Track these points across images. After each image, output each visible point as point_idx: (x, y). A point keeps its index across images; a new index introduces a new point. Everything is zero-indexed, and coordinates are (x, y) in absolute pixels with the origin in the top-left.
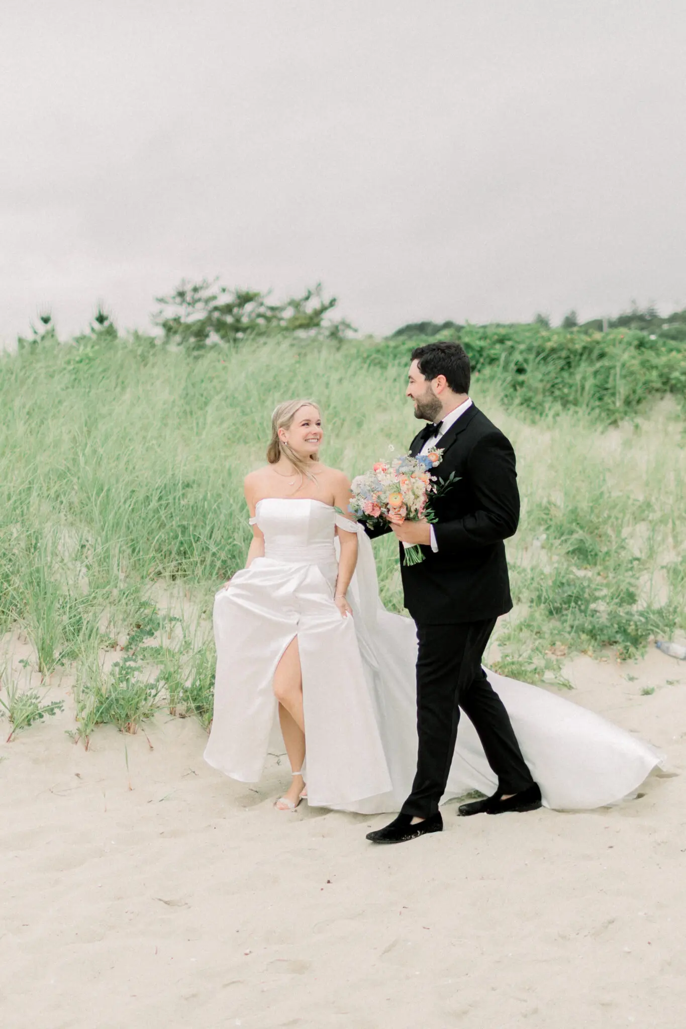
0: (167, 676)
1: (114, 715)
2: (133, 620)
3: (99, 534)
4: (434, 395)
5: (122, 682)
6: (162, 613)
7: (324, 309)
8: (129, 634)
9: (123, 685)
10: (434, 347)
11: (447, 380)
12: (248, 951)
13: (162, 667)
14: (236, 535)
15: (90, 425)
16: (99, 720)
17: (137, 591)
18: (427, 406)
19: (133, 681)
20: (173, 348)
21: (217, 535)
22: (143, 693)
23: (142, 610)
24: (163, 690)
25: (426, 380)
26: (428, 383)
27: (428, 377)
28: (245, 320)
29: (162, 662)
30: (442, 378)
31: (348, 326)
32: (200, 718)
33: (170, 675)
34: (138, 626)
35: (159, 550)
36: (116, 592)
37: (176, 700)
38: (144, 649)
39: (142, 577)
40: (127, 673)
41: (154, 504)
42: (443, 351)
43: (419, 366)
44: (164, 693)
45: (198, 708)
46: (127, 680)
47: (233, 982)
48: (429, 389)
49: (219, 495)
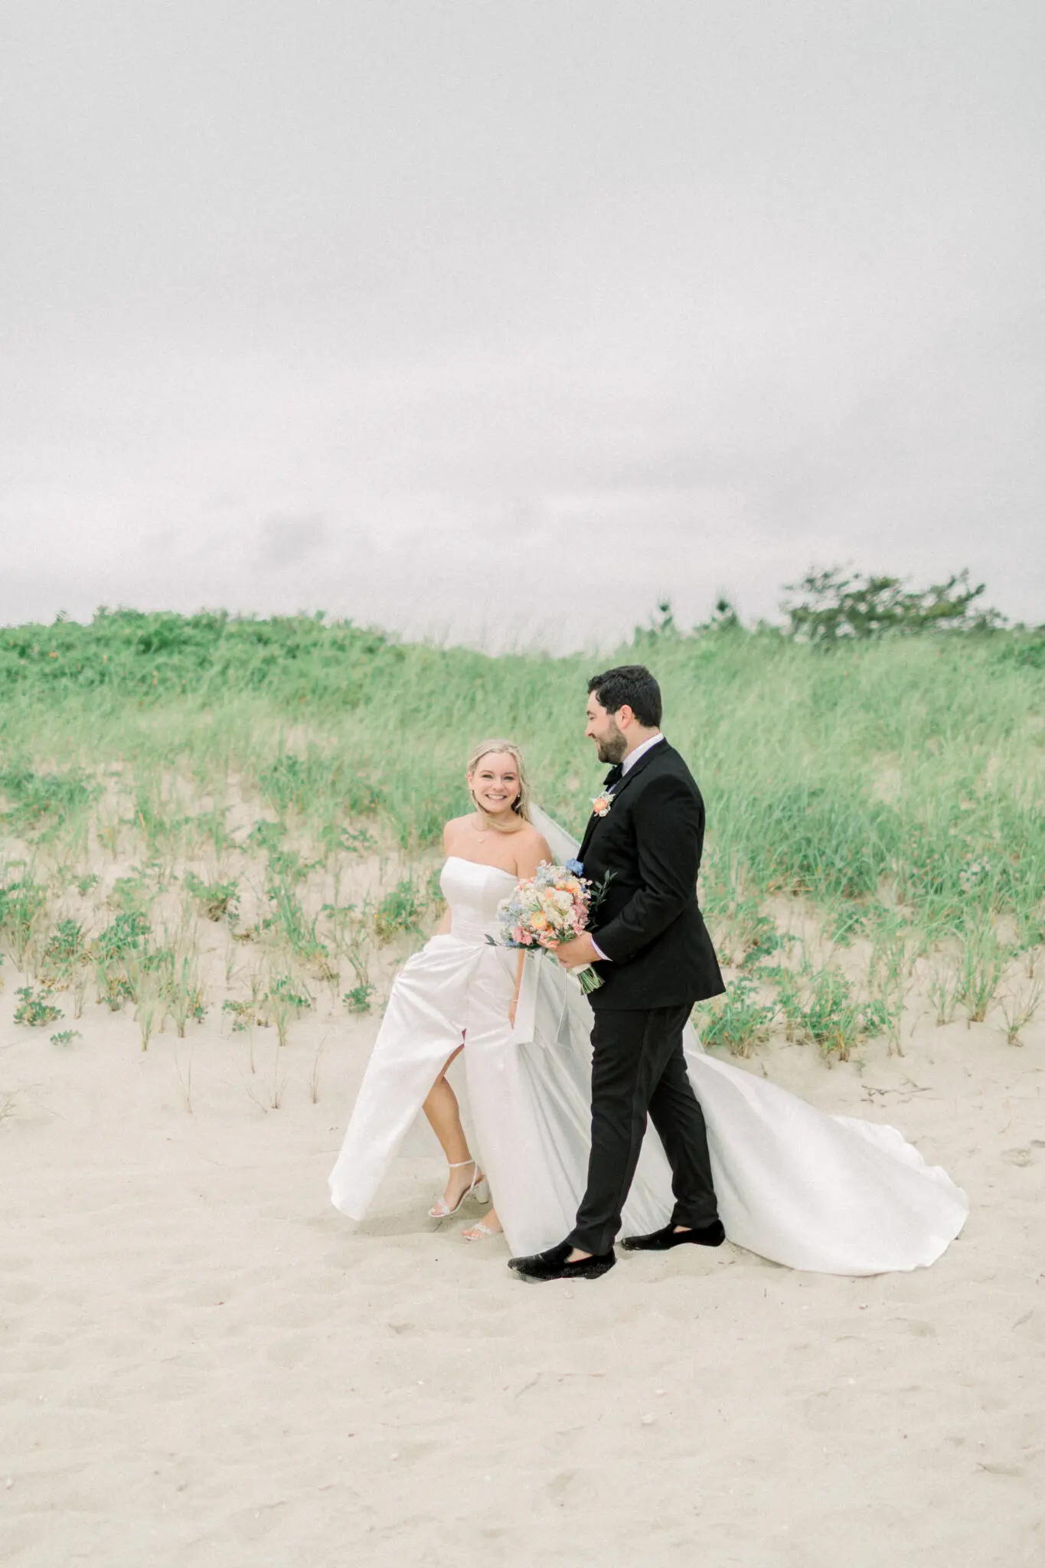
0: (784, 999)
1: (727, 1037)
2: (751, 937)
3: (717, 845)
4: (619, 731)
5: (736, 1002)
6: (779, 932)
7: (969, 597)
8: (745, 951)
9: (738, 1005)
10: (614, 673)
11: (633, 710)
12: (864, 1305)
13: (779, 989)
14: (864, 850)
15: (711, 725)
16: (712, 1042)
17: (756, 905)
18: (611, 745)
19: (748, 1002)
20: (801, 638)
21: (844, 851)
22: (760, 1015)
23: (760, 926)
24: (781, 1014)
25: (608, 713)
26: (611, 716)
27: (611, 710)
28: (880, 610)
29: (779, 983)
30: (626, 709)
31: (998, 615)
32: (819, 1046)
33: (788, 998)
34: (755, 943)
35: (781, 863)
36: (732, 906)
37: (793, 1026)
38: (761, 969)
39: (762, 891)
40: (742, 993)
41: (777, 814)
42: (624, 677)
43: (598, 696)
44: (780, 1017)
45: (817, 1036)
46: (743, 1000)
47: (846, 1337)
48: (613, 723)
49: (847, 807)
